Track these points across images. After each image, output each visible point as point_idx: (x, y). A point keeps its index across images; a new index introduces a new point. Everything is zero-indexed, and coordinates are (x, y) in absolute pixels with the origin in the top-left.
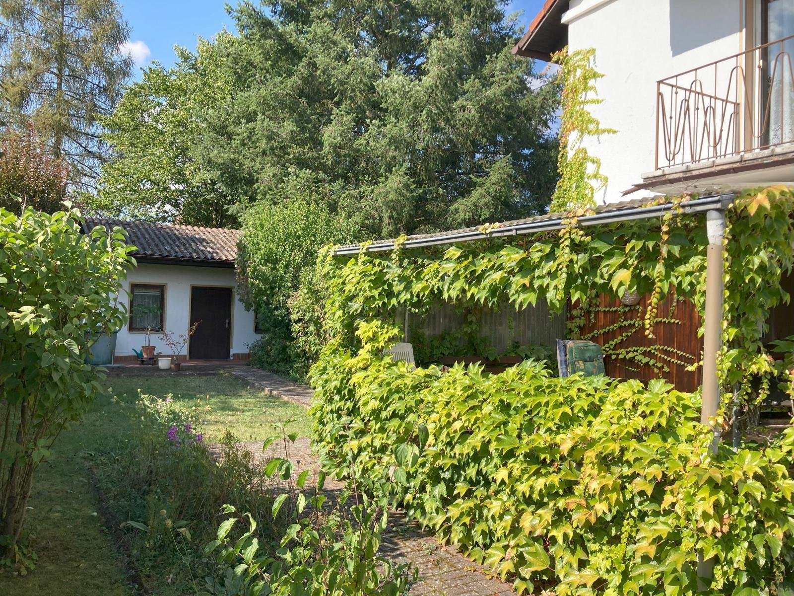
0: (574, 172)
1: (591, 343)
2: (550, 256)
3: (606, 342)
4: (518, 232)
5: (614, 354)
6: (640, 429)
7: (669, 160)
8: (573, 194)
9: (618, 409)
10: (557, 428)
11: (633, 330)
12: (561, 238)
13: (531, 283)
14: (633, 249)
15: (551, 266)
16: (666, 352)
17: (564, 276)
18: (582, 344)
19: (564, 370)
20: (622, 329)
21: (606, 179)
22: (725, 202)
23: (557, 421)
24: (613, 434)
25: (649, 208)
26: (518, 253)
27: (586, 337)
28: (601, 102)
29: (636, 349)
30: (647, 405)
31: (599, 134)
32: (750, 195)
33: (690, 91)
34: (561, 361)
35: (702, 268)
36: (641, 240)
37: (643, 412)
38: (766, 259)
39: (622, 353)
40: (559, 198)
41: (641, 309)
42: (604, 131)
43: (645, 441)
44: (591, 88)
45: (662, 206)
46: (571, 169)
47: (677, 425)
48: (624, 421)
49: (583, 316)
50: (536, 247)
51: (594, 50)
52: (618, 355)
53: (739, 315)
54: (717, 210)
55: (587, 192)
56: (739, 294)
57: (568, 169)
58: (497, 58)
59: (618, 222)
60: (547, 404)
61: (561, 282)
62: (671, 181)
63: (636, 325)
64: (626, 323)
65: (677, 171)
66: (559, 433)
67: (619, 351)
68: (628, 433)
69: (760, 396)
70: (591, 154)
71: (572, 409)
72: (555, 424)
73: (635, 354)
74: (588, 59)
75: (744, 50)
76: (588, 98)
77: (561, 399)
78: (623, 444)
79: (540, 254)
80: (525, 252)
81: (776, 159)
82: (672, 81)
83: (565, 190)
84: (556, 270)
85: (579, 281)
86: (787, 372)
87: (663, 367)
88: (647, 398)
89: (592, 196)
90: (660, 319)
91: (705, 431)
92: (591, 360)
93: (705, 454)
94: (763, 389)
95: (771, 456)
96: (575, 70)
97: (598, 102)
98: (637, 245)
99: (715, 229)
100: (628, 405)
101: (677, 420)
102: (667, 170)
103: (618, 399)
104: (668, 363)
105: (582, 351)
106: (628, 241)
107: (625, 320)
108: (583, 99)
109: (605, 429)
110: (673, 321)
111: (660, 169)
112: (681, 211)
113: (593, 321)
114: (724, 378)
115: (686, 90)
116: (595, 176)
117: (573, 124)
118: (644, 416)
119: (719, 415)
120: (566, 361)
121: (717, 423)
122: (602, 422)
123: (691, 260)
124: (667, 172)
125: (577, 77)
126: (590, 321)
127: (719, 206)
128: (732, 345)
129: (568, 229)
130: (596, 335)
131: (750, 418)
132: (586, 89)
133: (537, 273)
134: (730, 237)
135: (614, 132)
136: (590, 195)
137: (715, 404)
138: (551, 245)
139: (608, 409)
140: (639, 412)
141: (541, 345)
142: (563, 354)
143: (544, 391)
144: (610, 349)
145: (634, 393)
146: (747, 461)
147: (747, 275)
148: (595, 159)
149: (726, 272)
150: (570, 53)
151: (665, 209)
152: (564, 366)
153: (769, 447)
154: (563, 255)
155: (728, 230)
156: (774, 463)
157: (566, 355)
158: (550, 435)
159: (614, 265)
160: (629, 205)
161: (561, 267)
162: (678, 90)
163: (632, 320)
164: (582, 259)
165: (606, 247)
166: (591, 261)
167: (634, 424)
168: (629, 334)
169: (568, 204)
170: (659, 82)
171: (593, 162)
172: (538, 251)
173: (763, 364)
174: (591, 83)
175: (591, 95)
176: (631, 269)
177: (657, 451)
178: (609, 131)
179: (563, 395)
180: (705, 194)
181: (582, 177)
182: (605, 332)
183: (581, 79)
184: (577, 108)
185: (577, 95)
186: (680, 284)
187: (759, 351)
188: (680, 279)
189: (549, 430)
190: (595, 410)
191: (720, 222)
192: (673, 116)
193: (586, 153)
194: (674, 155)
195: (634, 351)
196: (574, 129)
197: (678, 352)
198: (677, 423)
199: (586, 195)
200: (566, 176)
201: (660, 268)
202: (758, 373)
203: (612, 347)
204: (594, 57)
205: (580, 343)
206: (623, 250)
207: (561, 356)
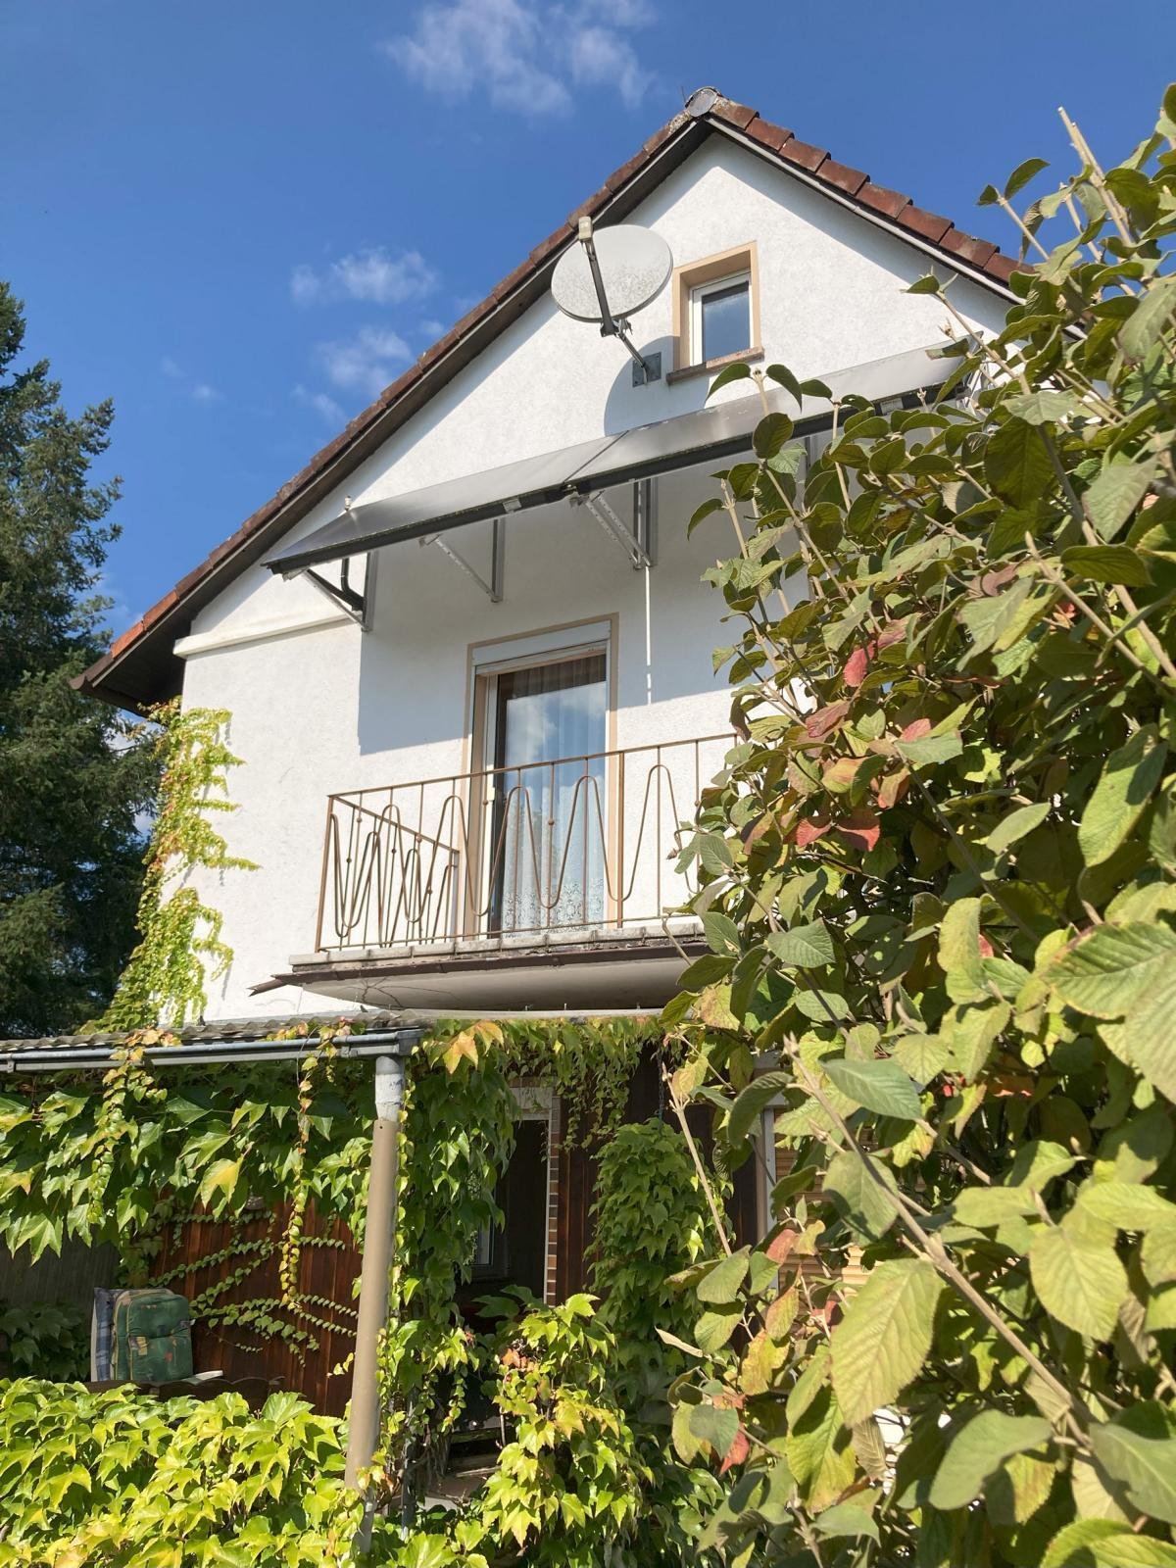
0: (168, 934)
1: (169, 1294)
2: (84, 1124)
3: (200, 1289)
4: (20, 1067)
5: (214, 1316)
6: (228, 1509)
7: (341, 936)
8: (161, 974)
9: (189, 1465)
10: (52, 1524)
11: (256, 1264)
12: (107, 1088)
13: (37, 1184)
14: (246, 1118)
15: (79, 1145)
16: (314, 1309)
17: (106, 1169)
18: (148, 1298)
19: (104, 1362)
20: (235, 1260)
21: (229, 955)
22: (405, 1043)
23: (55, 1508)
24: (172, 1528)
25: (279, 1041)
26: (13, 1111)
27: (160, 1280)
28: (232, 808)
29: (259, 1302)
30: (249, 1450)
31: (223, 866)
32: (447, 1033)
33: (383, 819)
34: (99, 1340)
35: (365, 1162)
36: (262, 1101)
37: (241, 1466)
38: (467, 1149)
39: (232, 1314)
40: (133, 981)
41: (274, 1218)
42: (234, 863)
43: (237, 1535)
44: (217, 781)
45: (303, 1041)
46: (165, 925)
47: (304, 1492)
48: (199, 1494)
49: (158, 1234)
50: (54, 1102)
51: (228, 715)
52: (221, 1317)
53: (423, 1253)
54: (392, 1056)
55: (191, 974)
56: (424, 1212)
57: (159, 926)
58: (45, 680)
59: (223, 1064)
60: (36, 1465)
61: (96, 1184)
62: (341, 976)
63: (263, 1252)
64: (244, 1248)
65: (351, 958)
66: (56, 1537)
67: (226, 1309)
68: (204, 1521)
69: (451, 1413)
70: (205, 902)
71: (94, 1472)
72: (49, 1514)
73: (256, 1314)
74: (217, 728)
75: (468, 772)
76: (209, 797)
77: (72, 1451)
78: (191, 1551)
79: (62, 1117)
80: (30, 1111)
81: (503, 956)
82: (354, 799)
83: (149, 967)
84: (91, 1157)
85: (140, 1180)
86: (497, 1359)
87: (306, 1341)
88: (250, 1435)
89: (200, 984)
90: (308, 1240)
91: (349, 1503)
92: (165, 1333)
93: (346, 1555)
94: (455, 1398)
95: (464, 1537)
96: (190, 742)
97: (228, 807)
98: (254, 1112)
99: (388, 1091)
100: (211, 1453)
101: (306, 1479)
102: (335, 955)
103: (192, 1441)
104: (317, 1331)
105: (145, 1313)
106: (238, 1104)
107: (242, 1241)
108: (200, 797)
109: (156, 1516)
110: (331, 1242)
111: (324, 950)
112: (333, 1052)
113: (178, 1243)
114: (389, 1383)
115: (376, 816)
116: (209, 946)
117: (175, 840)
118: (240, 1478)
119: (376, 1464)
120: (109, 1338)
121: (372, 1482)
122: (152, 1500)
123: (349, 1145)
124: (334, 958)
125: (193, 756)
126: (171, 1243)
127: (395, 1049)
128: (408, 1312)
129: (122, 1071)
130: (182, 1276)
131: (433, 1460)
132: (206, 780)
133: (52, 1161)
134: (412, 1107)
135: (253, 867)
136: (195, 980)
137: (372, 1438)
138: (86, 1099)
139: (169, 1466)
140: (232, 1469)
141: (59, 1304)
142: (104, 1324)
143: (35, 1435)
144: (208, 1306)
145: (226, 1423)
146: (421, 1557)
147: (436, 1178)
148: (213, 914)
149: (402, 1173)
150: (184, 711)
151: (308, 1047)
152: (103, 1352)
153: (462, 1518)
154: (108, 1124)
155: (408, 1093)
156: (469, 1553)
157: (110, 1326)
158: (33, 1544)
159: (209, 1150)
160: (246, 1032)
161: (101, 1149)
162: (364, 816)
163: (254, 1242)
164: (146, 1135)
165: (198, 1112)
166: (165, 1140)
167: (218, 1499)
168: (248, 1271)
169: (151, 996)
170: (332, 797)
171: (208, 917)
172: (58, 1111)
173: (456, 1349)
174: (218, 771)
175: (215, 793)
176: (241, 1160)
177: (259, 1557)
178: (243, 865)
179: (78, 1439)
180: (377, 1024)
181: (183, 946)
182: (200, 1268)
183: (200, 761)
184: (188, 813)
185: (190, 790)
186: (328, 1190)
187: (452, 1323)
188: (327, 1180)
189: (34, 1531)
190: (141, 1472)
191: (396, 1078)
192: (353, 857)
193: (196, 899)
194: (350, 928)
195: (253, 1309)
196: (177, 850)
197: (338, 1307)
198: (305, 1486)
199: (188, 981)
200: (153, 939)
201: (294, 1159)
202: (448, 1366)
203: (211, 1302)
204: (228, 726)
205: (145, 1294)
206: (228, 1119)
207: (99, 1328)
